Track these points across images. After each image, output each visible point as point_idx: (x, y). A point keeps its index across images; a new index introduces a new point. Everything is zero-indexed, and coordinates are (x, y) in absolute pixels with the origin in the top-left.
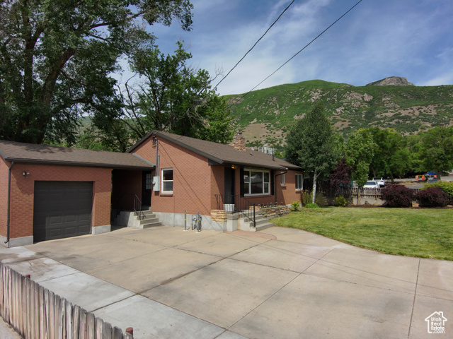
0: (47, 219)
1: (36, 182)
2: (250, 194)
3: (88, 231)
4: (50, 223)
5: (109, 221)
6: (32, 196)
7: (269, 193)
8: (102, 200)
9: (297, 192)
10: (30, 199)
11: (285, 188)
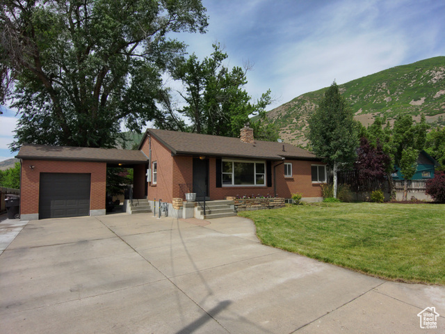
0: (52, 202)
1: (41, 174)
2: (233, 185)
3: (87, 214)
4: (55, 204)
5: (105, 206)
6: (38, 184)
7: (265, 185)
8: (99, 188)
9: (314, 185)
10: (37, 186)
11: (292, 180)
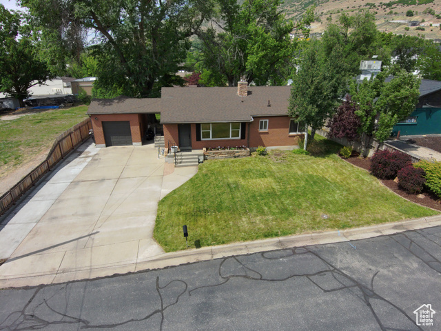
0: (111, 137)
1: (102, 122)
2: (211, 139)
4: (113, 139)
6: (101, 128)
7: (240, 137)
8: (136, 130)
9: (291, 136)
11: (267, 133)
